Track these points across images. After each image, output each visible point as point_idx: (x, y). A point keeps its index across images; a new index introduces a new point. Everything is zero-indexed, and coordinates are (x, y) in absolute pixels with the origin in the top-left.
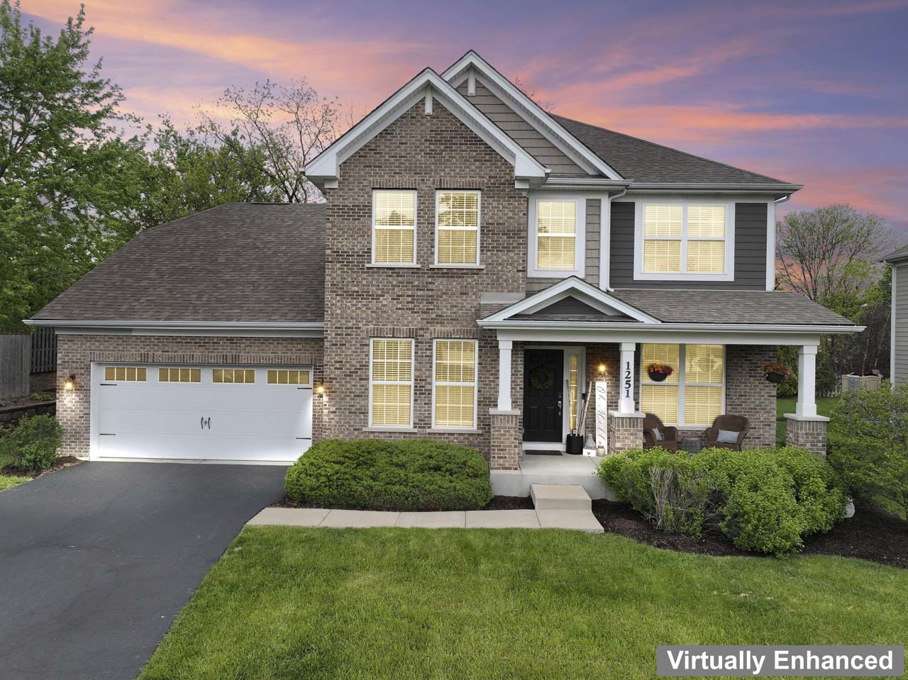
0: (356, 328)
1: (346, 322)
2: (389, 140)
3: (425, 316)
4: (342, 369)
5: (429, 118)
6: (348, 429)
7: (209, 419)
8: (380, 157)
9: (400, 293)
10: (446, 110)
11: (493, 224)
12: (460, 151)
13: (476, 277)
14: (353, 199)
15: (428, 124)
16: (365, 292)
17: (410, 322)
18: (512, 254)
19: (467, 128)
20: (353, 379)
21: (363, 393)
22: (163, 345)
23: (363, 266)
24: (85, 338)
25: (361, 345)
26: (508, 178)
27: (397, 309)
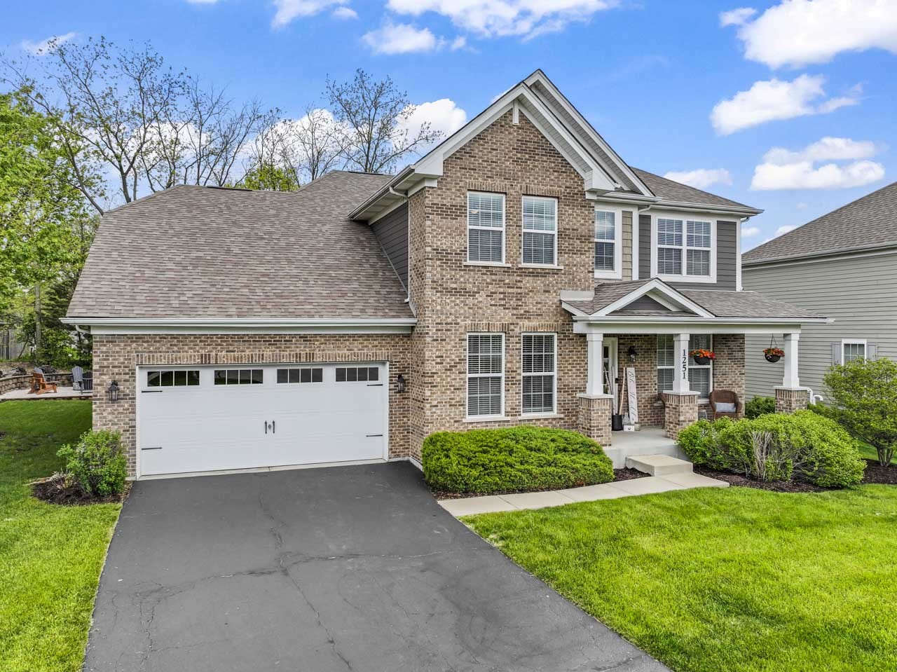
0: (455, 324)
1: (446, 318)
2: (482, 145)
3: (515, 312)
4: (442, 363)
5: (515, 128)
6: (448, 422)
7: (274, 422)
8: (474, 160)
9: (493, 291)
10: (530, 122)
11: (569, 229)
12: (542, 161)
13: (556, 276)
14: (451, 199)
15: (515, 134)
16: (462, 289)
17: (502, 318)
18: (583, 257)
19: (547, 140)
20: (453, 373)
21: (462, 386)
22: (227, 345)
23: (461, 264)
24: (129, 338)
25: (459, 340)
26: (580, 188)
27: (491, 305)
